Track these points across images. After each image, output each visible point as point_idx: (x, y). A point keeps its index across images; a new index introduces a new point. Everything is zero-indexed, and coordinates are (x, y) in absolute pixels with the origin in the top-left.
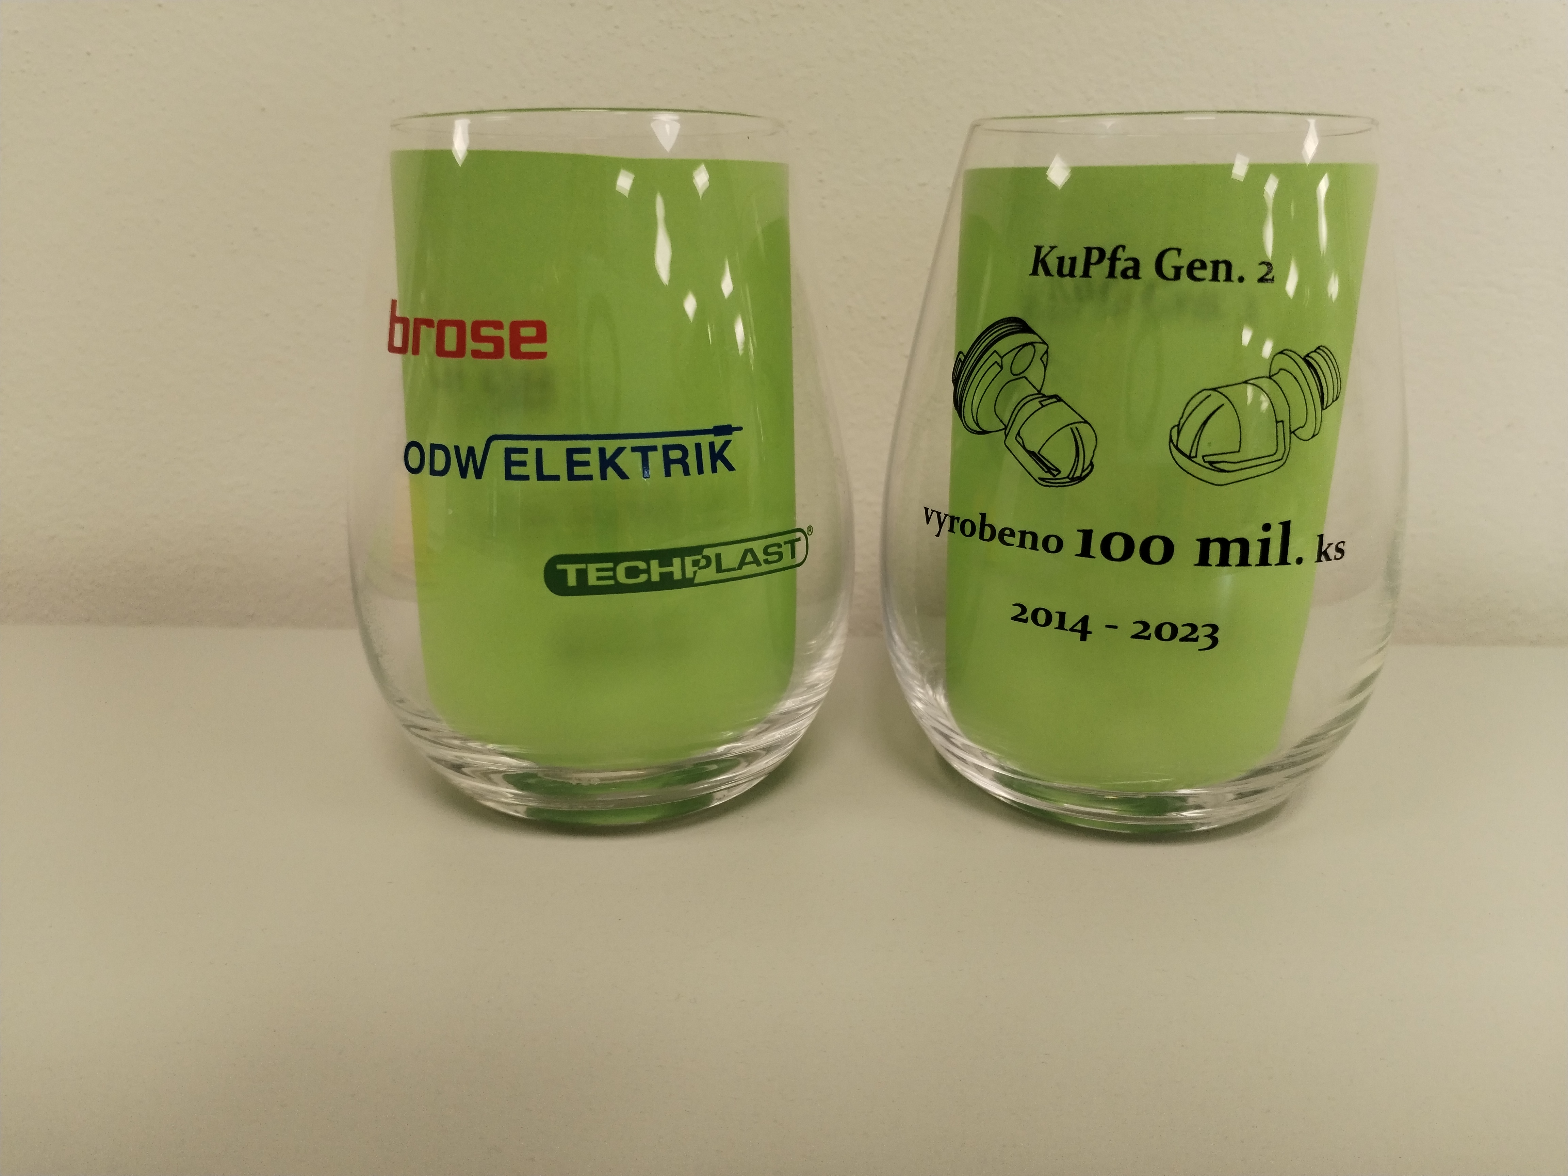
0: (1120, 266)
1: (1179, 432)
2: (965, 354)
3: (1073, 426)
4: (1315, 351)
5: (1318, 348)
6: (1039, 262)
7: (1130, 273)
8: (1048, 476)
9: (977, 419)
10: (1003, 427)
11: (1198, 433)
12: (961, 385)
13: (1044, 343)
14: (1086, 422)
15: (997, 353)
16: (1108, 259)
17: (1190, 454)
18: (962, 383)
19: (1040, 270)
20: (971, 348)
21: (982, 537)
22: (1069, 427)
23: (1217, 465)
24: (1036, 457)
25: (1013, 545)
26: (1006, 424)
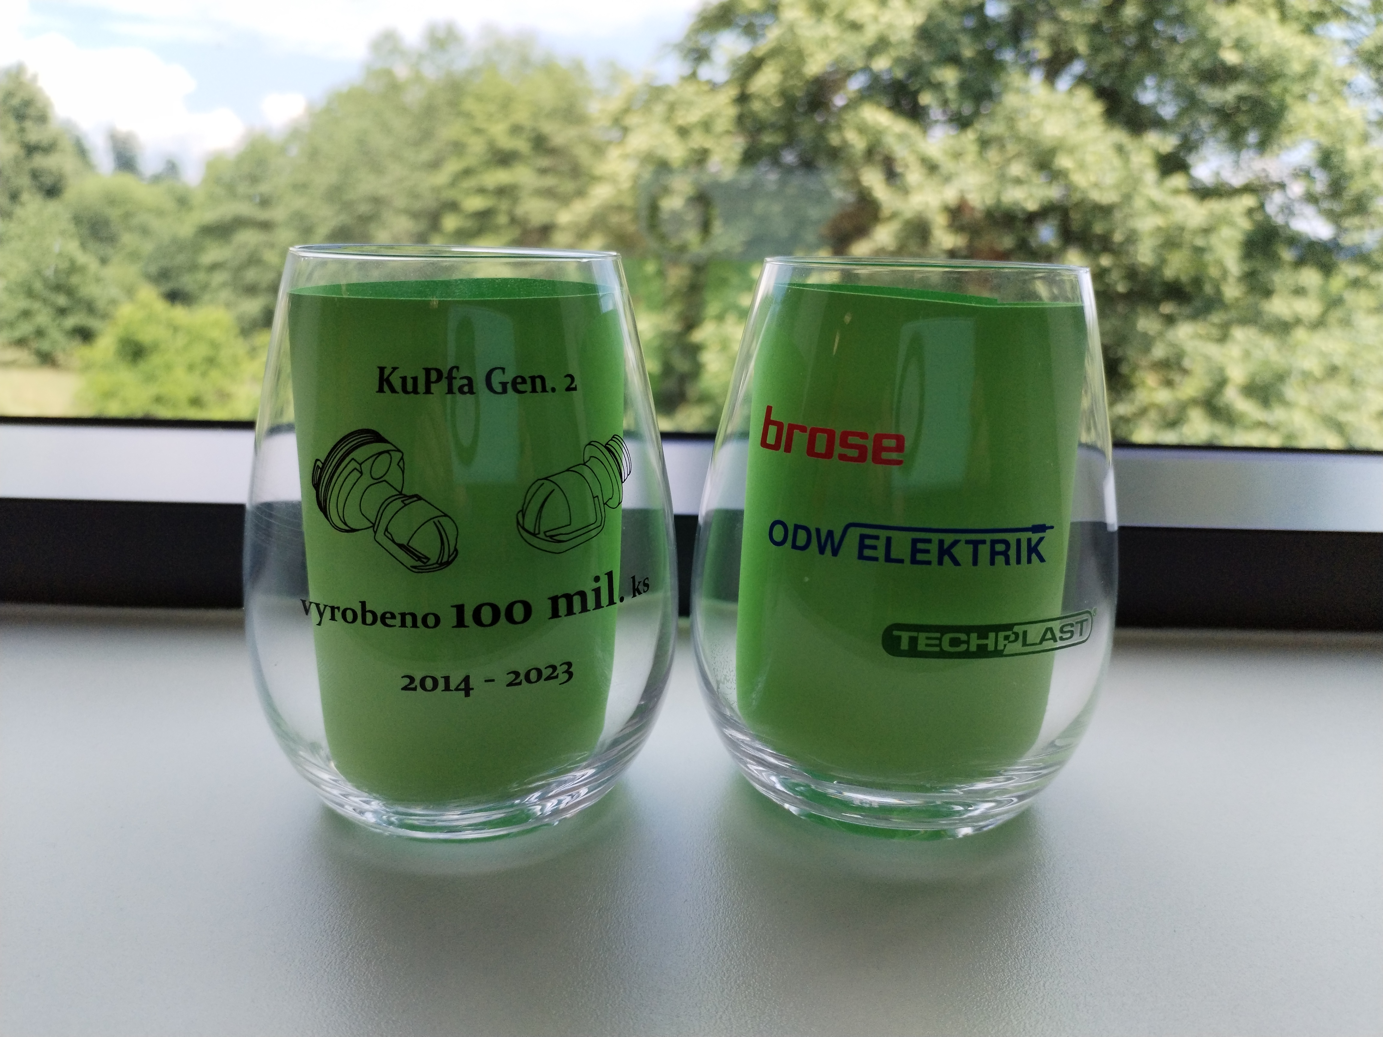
0: (457, 383)
1: (523, 516)
2: (323, 461)
3: (436, 520)
4: (611, 440)
5: (613, 437)
6: (384, 382)
7: (466, 389)
8: (419, 563)
9: (343, 517)
10: (371, 525)
11: (537, 516)
12: (322, 489)
13: (399, 451)
14: (446, 515)
15: (355, 460)
16: (446, 378)
17: (535, 532)
18: (324, 487)
19: (386, 388)
20: (328, 456)
21: (364, 622)
22: (432, 521)
23: (555, 538)
24: (405, 548)
25: (395, 626)
26: (374, 522)
